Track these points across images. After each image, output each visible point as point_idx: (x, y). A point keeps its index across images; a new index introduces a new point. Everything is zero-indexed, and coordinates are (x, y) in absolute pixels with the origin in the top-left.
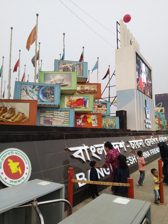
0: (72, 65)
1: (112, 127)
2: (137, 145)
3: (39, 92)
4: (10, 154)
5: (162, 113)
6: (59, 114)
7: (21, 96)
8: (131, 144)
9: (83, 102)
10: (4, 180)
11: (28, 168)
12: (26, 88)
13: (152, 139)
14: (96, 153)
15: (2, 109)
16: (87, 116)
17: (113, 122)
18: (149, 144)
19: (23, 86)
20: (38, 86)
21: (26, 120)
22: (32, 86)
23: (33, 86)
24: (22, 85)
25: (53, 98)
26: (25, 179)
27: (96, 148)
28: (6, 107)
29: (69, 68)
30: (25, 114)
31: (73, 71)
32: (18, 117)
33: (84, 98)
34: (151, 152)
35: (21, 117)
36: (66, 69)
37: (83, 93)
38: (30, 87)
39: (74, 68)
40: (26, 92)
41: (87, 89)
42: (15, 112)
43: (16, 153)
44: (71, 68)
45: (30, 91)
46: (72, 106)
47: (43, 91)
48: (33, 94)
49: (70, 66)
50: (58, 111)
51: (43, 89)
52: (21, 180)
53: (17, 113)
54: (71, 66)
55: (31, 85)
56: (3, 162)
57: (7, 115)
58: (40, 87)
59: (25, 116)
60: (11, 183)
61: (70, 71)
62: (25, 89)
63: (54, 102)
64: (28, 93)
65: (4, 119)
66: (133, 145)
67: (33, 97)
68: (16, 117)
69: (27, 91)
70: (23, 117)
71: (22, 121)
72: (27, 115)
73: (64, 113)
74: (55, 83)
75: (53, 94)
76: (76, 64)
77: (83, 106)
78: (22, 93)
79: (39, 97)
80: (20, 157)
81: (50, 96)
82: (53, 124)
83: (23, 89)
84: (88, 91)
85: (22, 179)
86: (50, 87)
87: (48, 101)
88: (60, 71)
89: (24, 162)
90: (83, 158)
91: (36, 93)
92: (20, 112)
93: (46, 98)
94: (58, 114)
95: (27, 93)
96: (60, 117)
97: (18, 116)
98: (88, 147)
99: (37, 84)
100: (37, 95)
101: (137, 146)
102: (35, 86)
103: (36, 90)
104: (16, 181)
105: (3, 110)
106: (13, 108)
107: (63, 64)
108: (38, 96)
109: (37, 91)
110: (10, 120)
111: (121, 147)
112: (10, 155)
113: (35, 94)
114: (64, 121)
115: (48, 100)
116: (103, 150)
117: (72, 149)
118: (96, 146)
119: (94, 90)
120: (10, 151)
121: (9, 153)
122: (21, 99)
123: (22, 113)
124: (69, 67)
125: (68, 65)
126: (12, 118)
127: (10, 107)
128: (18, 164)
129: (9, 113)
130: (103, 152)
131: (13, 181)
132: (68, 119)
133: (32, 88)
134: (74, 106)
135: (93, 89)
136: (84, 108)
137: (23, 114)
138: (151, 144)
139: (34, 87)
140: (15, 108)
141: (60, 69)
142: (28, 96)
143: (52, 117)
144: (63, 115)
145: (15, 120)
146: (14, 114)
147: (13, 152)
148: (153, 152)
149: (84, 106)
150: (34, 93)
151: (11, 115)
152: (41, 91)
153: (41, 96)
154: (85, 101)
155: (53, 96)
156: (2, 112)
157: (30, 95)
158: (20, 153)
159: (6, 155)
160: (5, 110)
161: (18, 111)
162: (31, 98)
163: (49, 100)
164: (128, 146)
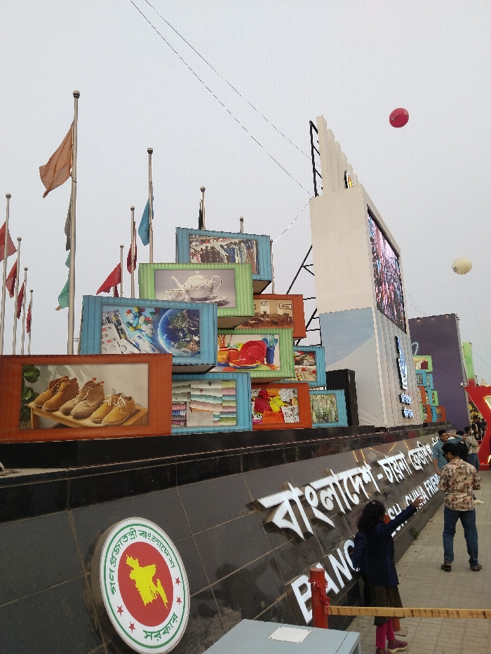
0: (227, 245)
1: (327, 421)
2: (397, 471)
3: (155, 328)
4: (129, 537)
5: (427, 373)
6: (207, 390)
7: (103, 340)
8: (385, 468)
9: (263, 352)
10: (129, 631)
11: (180, 580)
12: (116, 316)
13: (420, 449)
14: (321, 507)
15: (63, 385)
16: (270, 391)
17: (328, 406)
18: (417, 465)
19: (106, 309)
20: (153, 310)
21: (140, 419)
22: (135, 310)
23: (139, 307)
24: (104, 307)
25: (198, 343)
26: (179, 619)
27: (318, 491)
28: (75, 379)
29: (219, 253)
30: (136, 400)
31: (231, 259)
32: (114, 411)
33: (265, 340)
34: (428, 489)
35: (123, 409)
36: (210, 257)
37: (256, 324)
38: (130, 312)
39: (234, 251)
40: (116, 327)
41: (265, 312)
42: (102, 393)
43: (143, 533)
44: (223, 253)
45: (130, 324)
46: (231, 365)
47: (167, 322)
48: (138, 333)
49: (222, 246)
50: (201, 381)
51: (166, 318)
52: (169, 625)
53: (109, 396)
54: (225, 247)
55: (132, 306)
56: (116, 569)
57: (78, 405)
58: (159, 311)
59: (137, 407)
60: (148, 642)
61: (221, 261)
62: (114, 319)
63: (199, 357)
64: (122, 330)
65: (70, 418)
66: (388, 472)
67: (140, 341)
68: (107, 412)
69: (120, 324)
70: (131, 410)
71: (124, 424)
72: (142, 400)
73: (220, 387)
74: (187, 298)
75: (196, 333)
76: (237, 241)
77: (263, 362)
78: (104, 333)
79: (158, 342)
80: (154, 545)
81: (188, 339)
82: (188, 424)
83: (109, 321)
84: (267, 317)
85: (171, 622)
86: (188, 311)
87: (184, 354)
88: (194, 260)
89: (167, 559)
90: (296, 527)
91: (147, 329)
92: (119, 394)
93: (176, 345)
94: (201, 390)
95: (121, 332)
96: (211, 401)
97: (113, 405)
98: (300, 493)
99: (148, 303)
100: (151, 336)
101: (397, 474)
102: (143, 310)
103: (147, 321)
104: (159, 631)
105: (64, 391)
106: (96, 382)
107: (203, 242)
108: (153, 340)
109: (149, 325)
110: (88, 422)
111: (367, 482)
112: (130, 542)
113: (143, 333)
114: (222, 413)
115: (183, 349)
116: (333, 496)
117: (267, 502)
118: (317, 484)
119: (285, 314)
120: (127, 530)
121: (125, 536)
122: (104, 352)
123: (125, 398)
124: (218, 248)
125: (217, 245)
126: (96, 414)
127: (86, 379)
128: (151, 569)
129: (85, 399)
130: (333, 501)
131: (152, 633)
132: (233, 404)
133: (135, 317)
134: (237, 363)
135: (281, 312)
136: (267, 368)
137: (130, 399)
138: (422, 464)
139: (141, 311)
140: (103, 382)
141: (194, 255)
142: (123, 342)
143: (186, 403)
144: (220, 395)
145: (105, 419)
146: (101, 403)
147: (135, 531)
148: (431, 487)
149: (266, 363)
150: (142, 331)
151: (92, 404)
152: (162, 323)
153: (162, 340)
154: (268, 350)
155: (196, 338)
156: (63, 395)
157: (128, 337)
158: (153, 533)
159: (119, 545)
160: (71, 389)
161: (114, 390)
162: (134, 345)
163: (186, 349)
164: (380, 476)
